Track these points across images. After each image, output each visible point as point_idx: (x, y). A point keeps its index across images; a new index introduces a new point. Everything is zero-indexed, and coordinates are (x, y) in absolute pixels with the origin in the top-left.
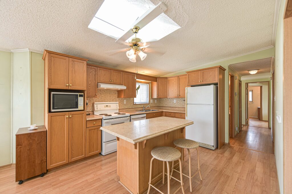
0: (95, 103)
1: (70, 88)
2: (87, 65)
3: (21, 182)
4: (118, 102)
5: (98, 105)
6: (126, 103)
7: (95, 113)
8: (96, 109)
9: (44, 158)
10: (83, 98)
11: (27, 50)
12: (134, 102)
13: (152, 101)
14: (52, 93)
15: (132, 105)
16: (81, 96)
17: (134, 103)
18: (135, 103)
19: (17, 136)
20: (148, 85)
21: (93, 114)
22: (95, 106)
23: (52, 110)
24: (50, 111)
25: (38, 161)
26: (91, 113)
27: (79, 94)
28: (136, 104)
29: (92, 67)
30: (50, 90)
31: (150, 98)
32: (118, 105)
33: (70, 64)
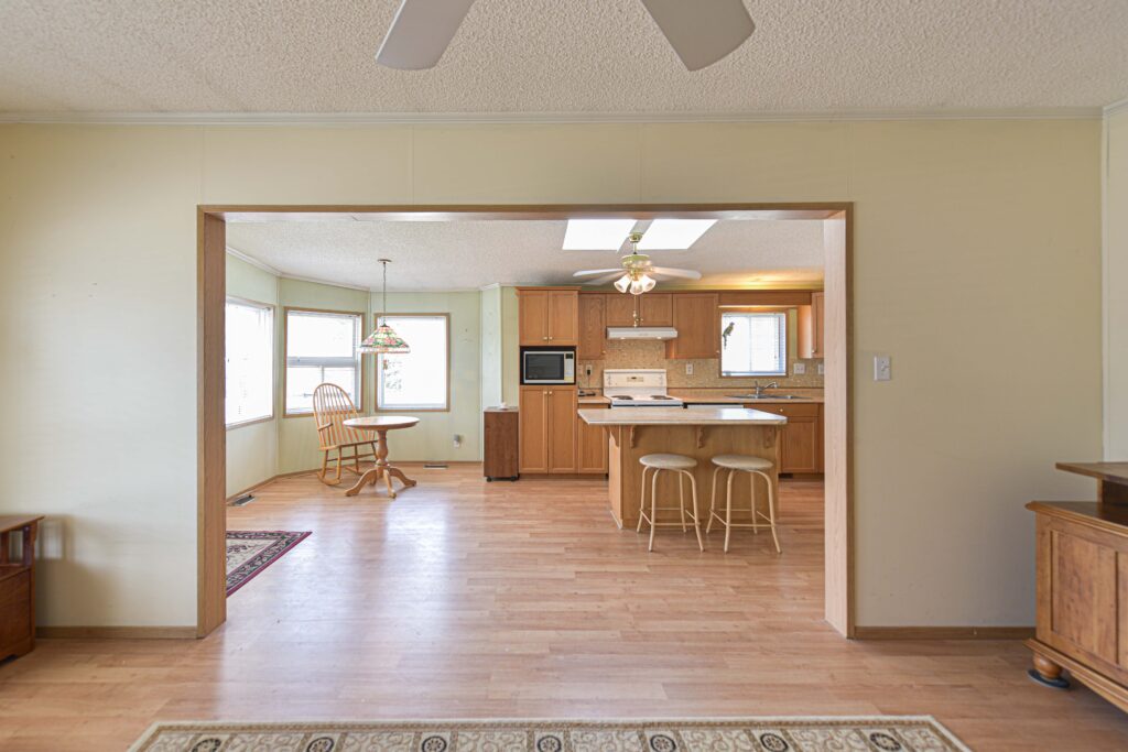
0: (606, 371)
1: (550, 344)
2: (580, 293)
3: (489, 480)
4: (665, 370)
5: (612, 375)
6: (691, 373)
7: (605, 394)
8: (606, 384)
9: (515, 454)
10: (573, 360)
11: (497, 285)
12: (723, 369)
13: (798, 368)
14: (526, 353)
15: (712, 379)
16: (569, 356)
17: (720, 372)
18: (727, 372)
19: (486, 413)
20: (784, 315)
21: (602, 395)
22: (606, 376)
23: (526, 381)
24: (522, 383)
25: (507, 457)
26: (597, 391)
27: (565, 353)
28: (729, 377)
29: (596, 296)
30: (523, 349)
31: (793, 356)
32: (664, 376)
33: (551, 302)
